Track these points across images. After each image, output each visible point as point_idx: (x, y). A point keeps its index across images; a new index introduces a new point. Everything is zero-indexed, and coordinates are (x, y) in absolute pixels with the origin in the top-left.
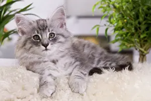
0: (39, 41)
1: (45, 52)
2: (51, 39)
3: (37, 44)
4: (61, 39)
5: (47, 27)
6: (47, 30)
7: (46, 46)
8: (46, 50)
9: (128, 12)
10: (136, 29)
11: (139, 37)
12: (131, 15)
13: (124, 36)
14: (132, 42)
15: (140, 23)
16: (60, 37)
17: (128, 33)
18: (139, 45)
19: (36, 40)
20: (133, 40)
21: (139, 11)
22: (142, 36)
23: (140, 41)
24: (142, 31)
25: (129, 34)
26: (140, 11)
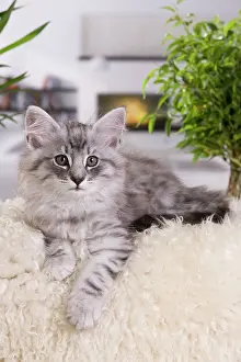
0: (65, 168)
1: (74, 192)
2: (89, 168)
3: (60, 174)
4: (109, 170)
5: (85, 142)
6: (85, 151)
7: (78, 181)
8: (77, 188)
9: (212, 91)
10: (226, 123)
11: (231, 137)
12: (217, 96)
13: (203, 134)
14: (218, 147)
15: (232, 112)
16: (108, 165)
17: (210, 130)
18: (231, 152)
19: (60, 166)
20: (219, 142)
21: (231, 88)
22: (236, 137)
23: (233, 144)
24: (236, 126)
25: (212, 132)
26: (234, 88)
